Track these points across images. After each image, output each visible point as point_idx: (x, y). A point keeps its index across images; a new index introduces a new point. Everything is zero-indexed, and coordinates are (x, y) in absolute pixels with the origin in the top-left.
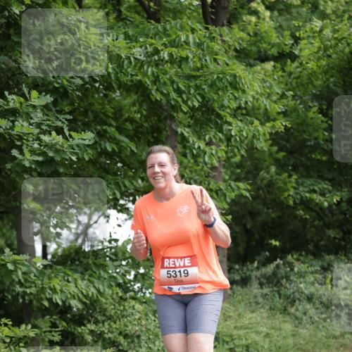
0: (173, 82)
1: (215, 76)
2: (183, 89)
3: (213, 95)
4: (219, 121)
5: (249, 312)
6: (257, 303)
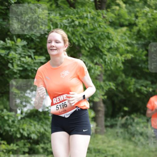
0: (81, 35)
1: (100, 33)
3: (99, 42)
4: (101, 54)
5: (114, 140)
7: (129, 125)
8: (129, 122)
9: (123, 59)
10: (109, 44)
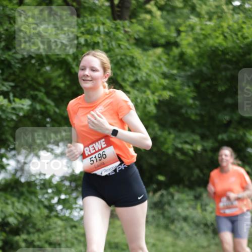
7: (165, 204)
8: (165, 199)
9: (156, 98)
10: (134, 74)
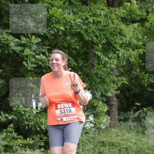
0: (94, 32)
1: (112, 30)
2: (98, 35)
3: (112, 38)
4: (114, 50)
5: (127, 133)
6: (131, 129)
8: (142, 115)
9: (135, 53)
10: (121, 39)
